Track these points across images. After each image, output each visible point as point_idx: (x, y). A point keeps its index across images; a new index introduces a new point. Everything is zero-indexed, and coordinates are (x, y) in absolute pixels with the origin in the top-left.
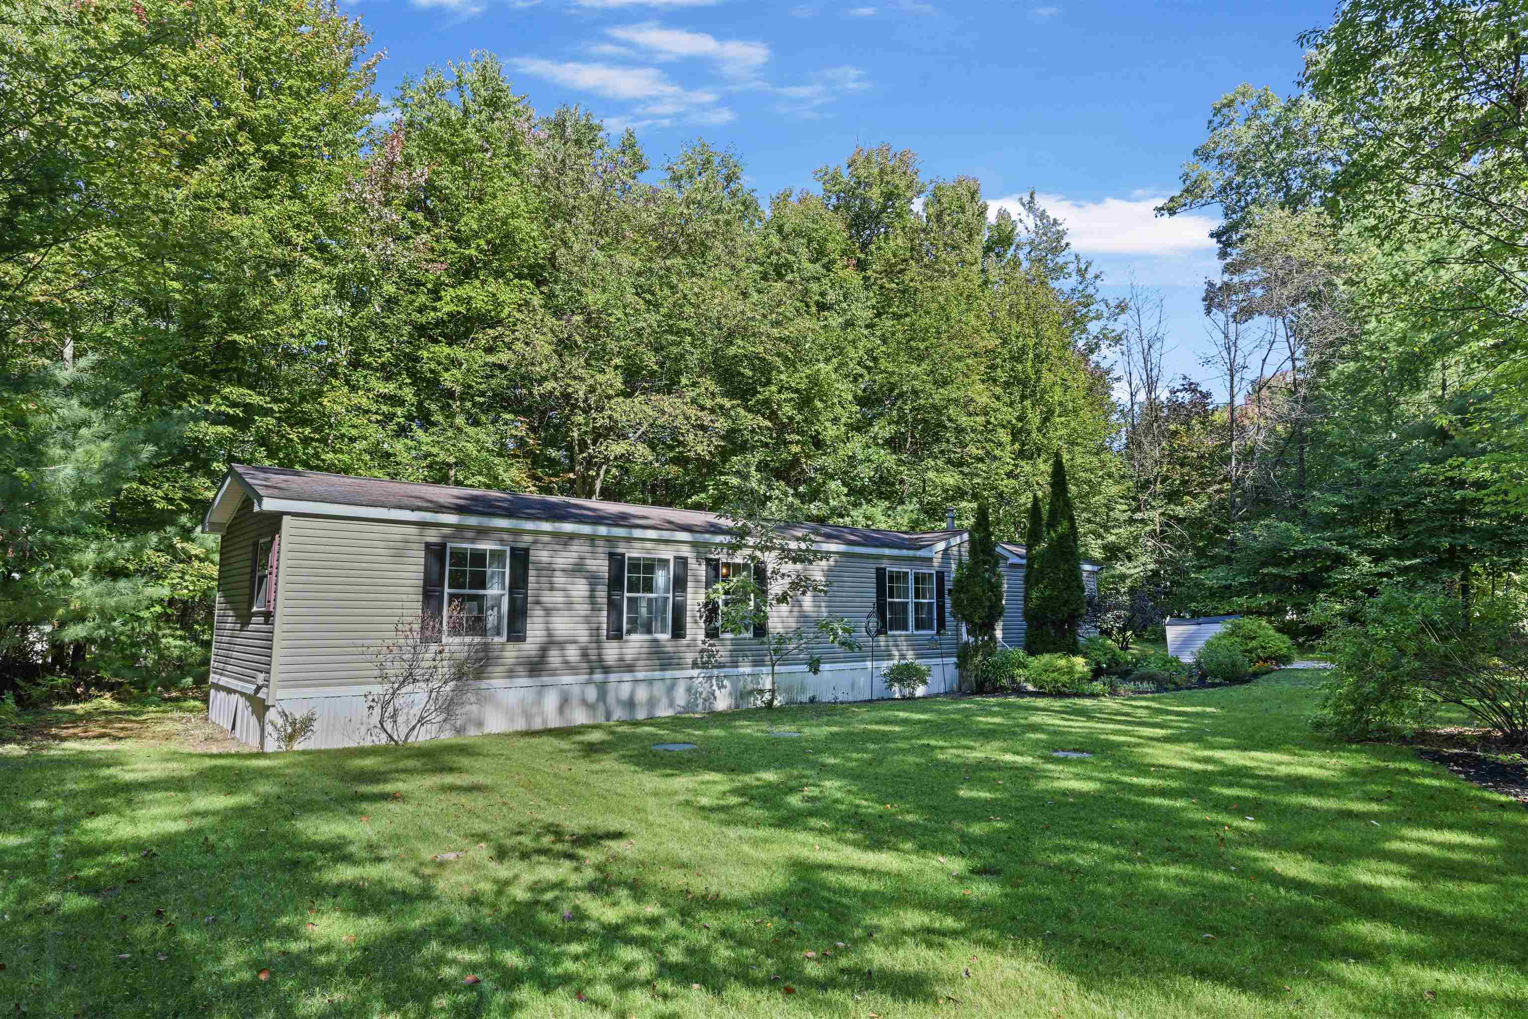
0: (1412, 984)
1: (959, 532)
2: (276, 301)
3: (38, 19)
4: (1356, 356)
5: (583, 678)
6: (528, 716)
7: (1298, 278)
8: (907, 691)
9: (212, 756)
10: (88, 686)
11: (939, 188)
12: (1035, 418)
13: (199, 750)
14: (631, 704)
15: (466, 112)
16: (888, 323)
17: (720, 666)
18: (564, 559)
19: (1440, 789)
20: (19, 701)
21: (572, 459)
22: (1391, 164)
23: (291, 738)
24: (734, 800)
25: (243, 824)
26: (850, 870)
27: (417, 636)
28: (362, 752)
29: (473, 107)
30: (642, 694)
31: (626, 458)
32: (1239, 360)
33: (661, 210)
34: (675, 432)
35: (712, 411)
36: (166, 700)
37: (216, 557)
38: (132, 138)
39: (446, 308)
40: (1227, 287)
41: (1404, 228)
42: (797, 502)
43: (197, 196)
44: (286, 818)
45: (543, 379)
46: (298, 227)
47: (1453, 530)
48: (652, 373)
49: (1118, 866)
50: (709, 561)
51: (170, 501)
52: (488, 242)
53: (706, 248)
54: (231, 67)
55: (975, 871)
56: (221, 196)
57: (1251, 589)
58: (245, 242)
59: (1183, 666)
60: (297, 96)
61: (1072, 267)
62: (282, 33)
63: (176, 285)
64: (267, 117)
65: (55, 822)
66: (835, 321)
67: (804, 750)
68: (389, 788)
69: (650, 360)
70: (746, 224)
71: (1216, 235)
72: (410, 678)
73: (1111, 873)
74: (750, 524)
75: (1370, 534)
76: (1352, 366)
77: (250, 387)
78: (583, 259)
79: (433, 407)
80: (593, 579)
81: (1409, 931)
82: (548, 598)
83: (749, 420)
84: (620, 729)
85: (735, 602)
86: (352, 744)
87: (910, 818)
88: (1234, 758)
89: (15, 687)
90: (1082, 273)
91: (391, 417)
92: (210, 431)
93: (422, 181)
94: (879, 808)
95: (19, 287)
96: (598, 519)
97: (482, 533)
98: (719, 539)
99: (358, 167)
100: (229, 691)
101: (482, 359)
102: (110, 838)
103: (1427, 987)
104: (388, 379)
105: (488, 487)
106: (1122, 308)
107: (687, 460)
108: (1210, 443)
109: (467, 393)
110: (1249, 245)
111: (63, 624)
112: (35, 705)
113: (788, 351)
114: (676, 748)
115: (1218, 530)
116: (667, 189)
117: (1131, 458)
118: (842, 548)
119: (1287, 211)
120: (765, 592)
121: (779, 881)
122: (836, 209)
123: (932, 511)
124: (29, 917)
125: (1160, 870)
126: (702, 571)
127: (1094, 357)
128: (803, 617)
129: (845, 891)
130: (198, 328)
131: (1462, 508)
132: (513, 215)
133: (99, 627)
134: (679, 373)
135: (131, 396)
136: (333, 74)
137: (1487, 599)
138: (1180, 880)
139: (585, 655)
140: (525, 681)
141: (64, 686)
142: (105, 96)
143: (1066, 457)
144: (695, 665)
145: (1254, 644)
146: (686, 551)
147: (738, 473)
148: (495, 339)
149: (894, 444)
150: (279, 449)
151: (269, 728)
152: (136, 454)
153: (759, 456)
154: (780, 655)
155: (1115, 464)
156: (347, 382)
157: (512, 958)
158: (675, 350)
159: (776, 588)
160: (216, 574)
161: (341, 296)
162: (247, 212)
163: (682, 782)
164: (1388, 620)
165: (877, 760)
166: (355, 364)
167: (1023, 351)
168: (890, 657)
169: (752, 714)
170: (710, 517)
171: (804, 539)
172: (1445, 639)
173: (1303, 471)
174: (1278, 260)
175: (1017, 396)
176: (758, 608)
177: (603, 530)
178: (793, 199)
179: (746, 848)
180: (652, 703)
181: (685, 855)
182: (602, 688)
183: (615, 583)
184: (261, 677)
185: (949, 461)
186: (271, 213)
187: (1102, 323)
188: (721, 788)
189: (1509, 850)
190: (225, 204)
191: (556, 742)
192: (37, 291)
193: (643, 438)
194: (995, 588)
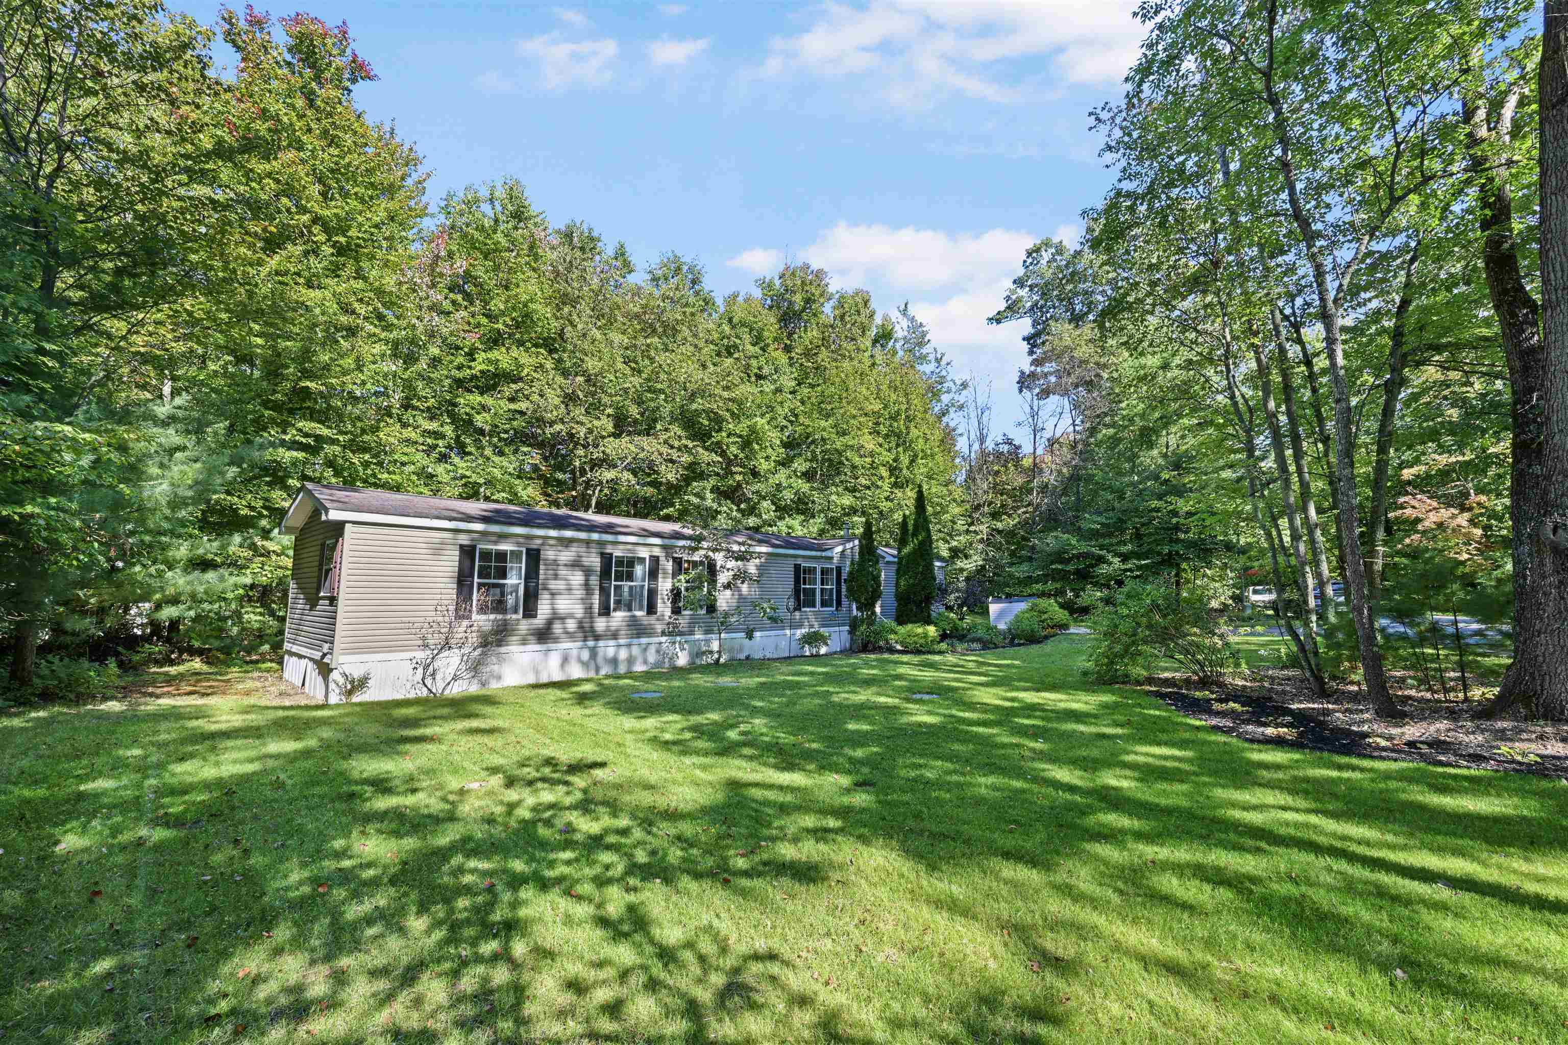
0: (1140, 857)
1: (850, 539)
2: (342, 357)
3: (141, 126)
4: (1113, 425)
5: (580, 644)
6: (537, 672)
7: (1078, 371)
8: (814, 651)
9: (284, 708)
10: (181, 654)
11: (842, 297)
12: (905, 460)
13: (274, 704)
14: (614, 661)
15: (496, 221)
16: (806, 390)
17: (681, 634)
18: (566, 556)
19: (1159, 717)
20: (121, 665)
21: (574, 479)
22: (1139, 301)
23: (350, 693)
24: (688, 735)
25: (308, 764)
26: (771, 787)
27: (452, 613)
28: (406, 703)
29: (502, 218)
30: (623, 654)
31: (615, 481)
32: (1040, 425)
33: (644, 302)
34: (651, 465)
35: (679, 449)
36: (247, 663)
37: (291, 553)
38: (224, 226)
39: (479, 366)
40: (1033, 375)
41: (1146, 344)
42: (739, 515)
43: (277, 273)
44: (344, 758)
45: (552, 424)
46: (361, 300)
47: (1171, 541)
48: (636, 421)
49: (955, 778)
50: (674, 559)
51: (252, 508)
52: (513, 319)
53: (676, 332)
54: (307, 175)
55: (858, 784)
56: (298, 274)
57: (1044, 579)
58: (317, 311)
59: (1000, 632)
60: (362, 201)
61: (931, 357)
62: (350, 152)
63: (259, 341)
64: (336, 215)
65: (150, 767)
66: (768, 387)
67: (741, 696)
68: (428, 731)
69: (634, 411)
70: (705, 315)
71: (1027, 339)
72: (446, 645)
73: (949, 783)
74: (705, 533)
75: (1120, 543)
76: (1112, 431)
77: (319, 422)
78: (584, 335)
79: (468, 441)
80: (588, 572)
81: (1139, 819)
82: (554, 585)
83: (705, 456)
84: (606, 682)
85: (693, 588)
86: (399, 696)
87: (814, 746)
88: (1030, 697)
89: (117, 654)
90: (938, 361)
91: (434, 447)
92: (287, 456)
93: (461, 271)
94: (792, 739)
95: (124, 338)
96: (592, 527)
97: (502, 537)
98: (681, 543)
99: (411, 257)
100: (301, 657)
101: (506, 405)
102: (196, 780)
103: (1150, 857)
104: (431, 419)
105: (510, 502)
106: (964, 385)
107: (661, 483)
108: (1019, 481)
109: (495, 430)
110: (1047, 347)
111: (158, 607)
112: (135, 668)
113: (734, 407)
114: (649, 695)
115: (1024, 538)
116: (649, 288)
117: (969, 488)
118: (770, 550)
119: (1072, 326)
120: (715, 581)
121: (720, 797)
122: (771, 307)
123: (834, 523)
124: (123, 848)
125: (982, 780)
126: (669, 566)
127: (945, 419)
128: (742, 598)
129: (766, 803)
130: (277, 376)
131: (1177, 528)
132: (532, 300)
133: (190, 609)
134: (655, 421)
135: (221, 426)
136: (391, 185)
137: (1190, 586)
138: (995, 788)
139: (581, 627)
140: (538, 647)
141: (160, 652)
142: (200, 191)
143: (925, 487)
144: (663, 633)
145: (1044, 617)
146: (657, 552)
147: (697, 495)
148: (517, 391)
149: (808, 476)
150: (343, 469)
151: (332, 686)
152: (222, 474)
153: (713, 481)
154: (725, 625)
155: (958, 493)
156: (400, 420)
157: (518, 866)
158: (652, 404)
159: (723, 578)
160: (290, 565)
161: (395, 356)
162: (320, 287)
163: (651, 723)
164: (1130, 603)
165: (792, 703)
166: (406, 406)
167: (898, 413)
168: (801, 626)
169: (705, 669)
170: (677, 527)
171: (743, 544)
172: (1164, 616)
173: (1078, 499)
174: (1066, 359)
175: (893, 444)
176: (709, 592)
177: (595, 536)
178: (740, 299)
179: (698, 772)
180: (631, 661)
181: (653, 779)
182: (594, 653)
183: (605, 573)
184: (326, 647)
185: (846, 489)
186: (339, 289)
187: (951, 395)
188: (679, 726)
189: (1201, 760)
190: (301, 280)
191: (558, 693)
192: (139, 342)
193: (627, 468)
194: (876, 578)
